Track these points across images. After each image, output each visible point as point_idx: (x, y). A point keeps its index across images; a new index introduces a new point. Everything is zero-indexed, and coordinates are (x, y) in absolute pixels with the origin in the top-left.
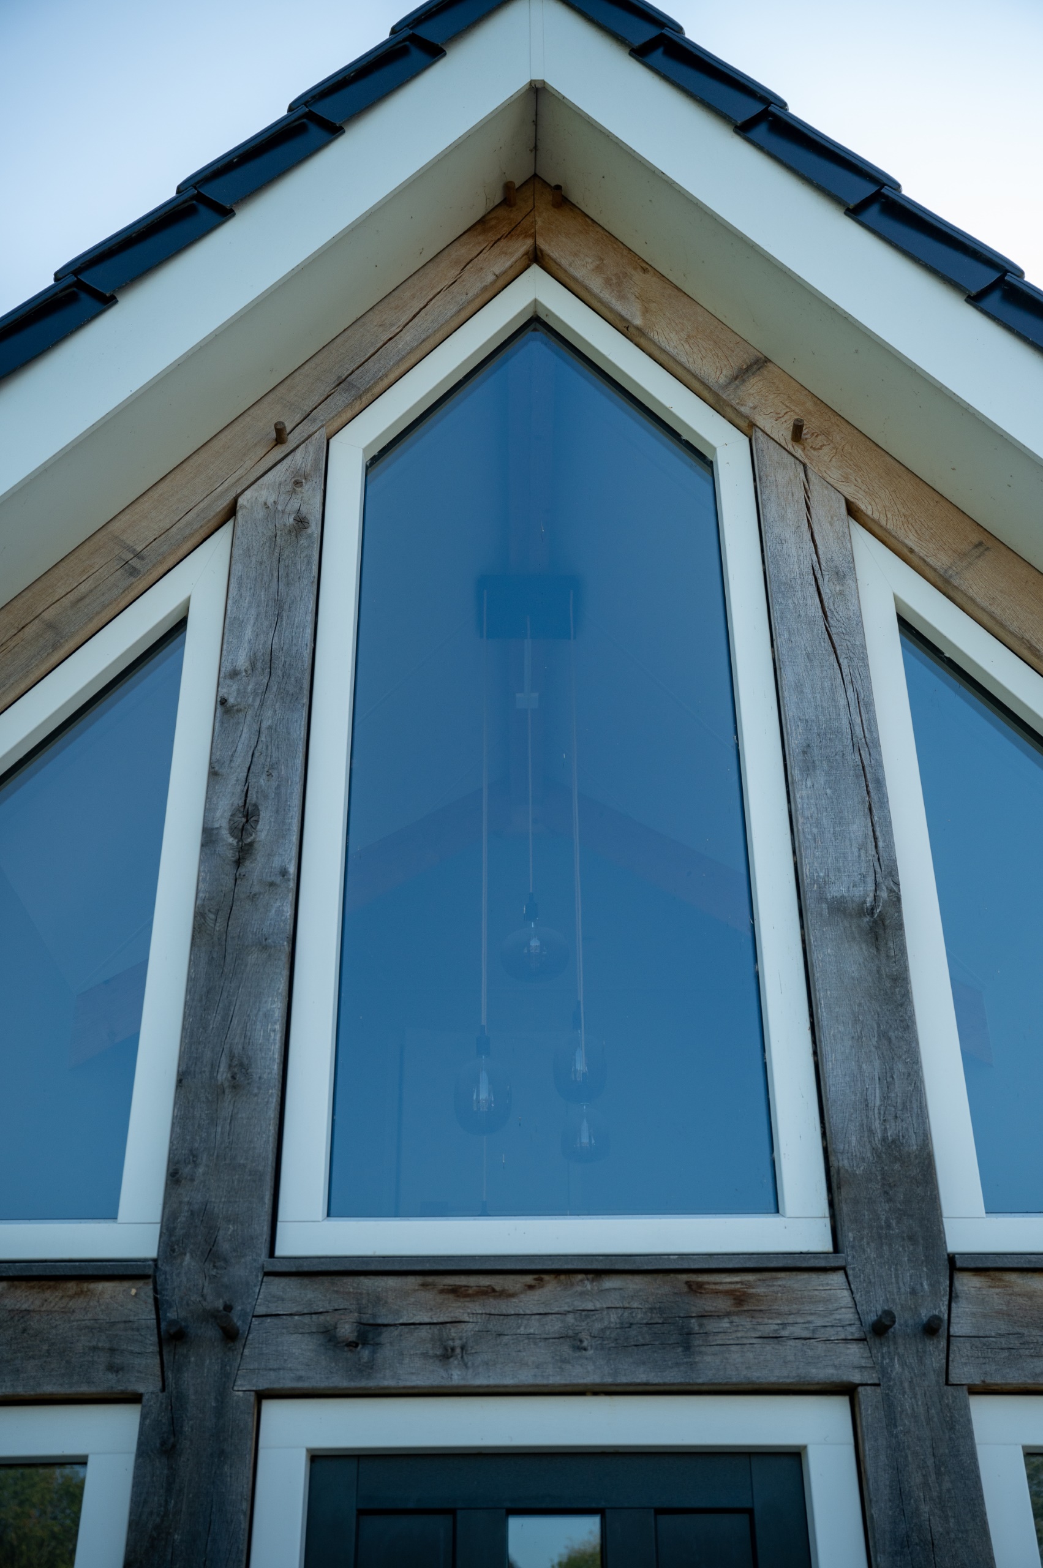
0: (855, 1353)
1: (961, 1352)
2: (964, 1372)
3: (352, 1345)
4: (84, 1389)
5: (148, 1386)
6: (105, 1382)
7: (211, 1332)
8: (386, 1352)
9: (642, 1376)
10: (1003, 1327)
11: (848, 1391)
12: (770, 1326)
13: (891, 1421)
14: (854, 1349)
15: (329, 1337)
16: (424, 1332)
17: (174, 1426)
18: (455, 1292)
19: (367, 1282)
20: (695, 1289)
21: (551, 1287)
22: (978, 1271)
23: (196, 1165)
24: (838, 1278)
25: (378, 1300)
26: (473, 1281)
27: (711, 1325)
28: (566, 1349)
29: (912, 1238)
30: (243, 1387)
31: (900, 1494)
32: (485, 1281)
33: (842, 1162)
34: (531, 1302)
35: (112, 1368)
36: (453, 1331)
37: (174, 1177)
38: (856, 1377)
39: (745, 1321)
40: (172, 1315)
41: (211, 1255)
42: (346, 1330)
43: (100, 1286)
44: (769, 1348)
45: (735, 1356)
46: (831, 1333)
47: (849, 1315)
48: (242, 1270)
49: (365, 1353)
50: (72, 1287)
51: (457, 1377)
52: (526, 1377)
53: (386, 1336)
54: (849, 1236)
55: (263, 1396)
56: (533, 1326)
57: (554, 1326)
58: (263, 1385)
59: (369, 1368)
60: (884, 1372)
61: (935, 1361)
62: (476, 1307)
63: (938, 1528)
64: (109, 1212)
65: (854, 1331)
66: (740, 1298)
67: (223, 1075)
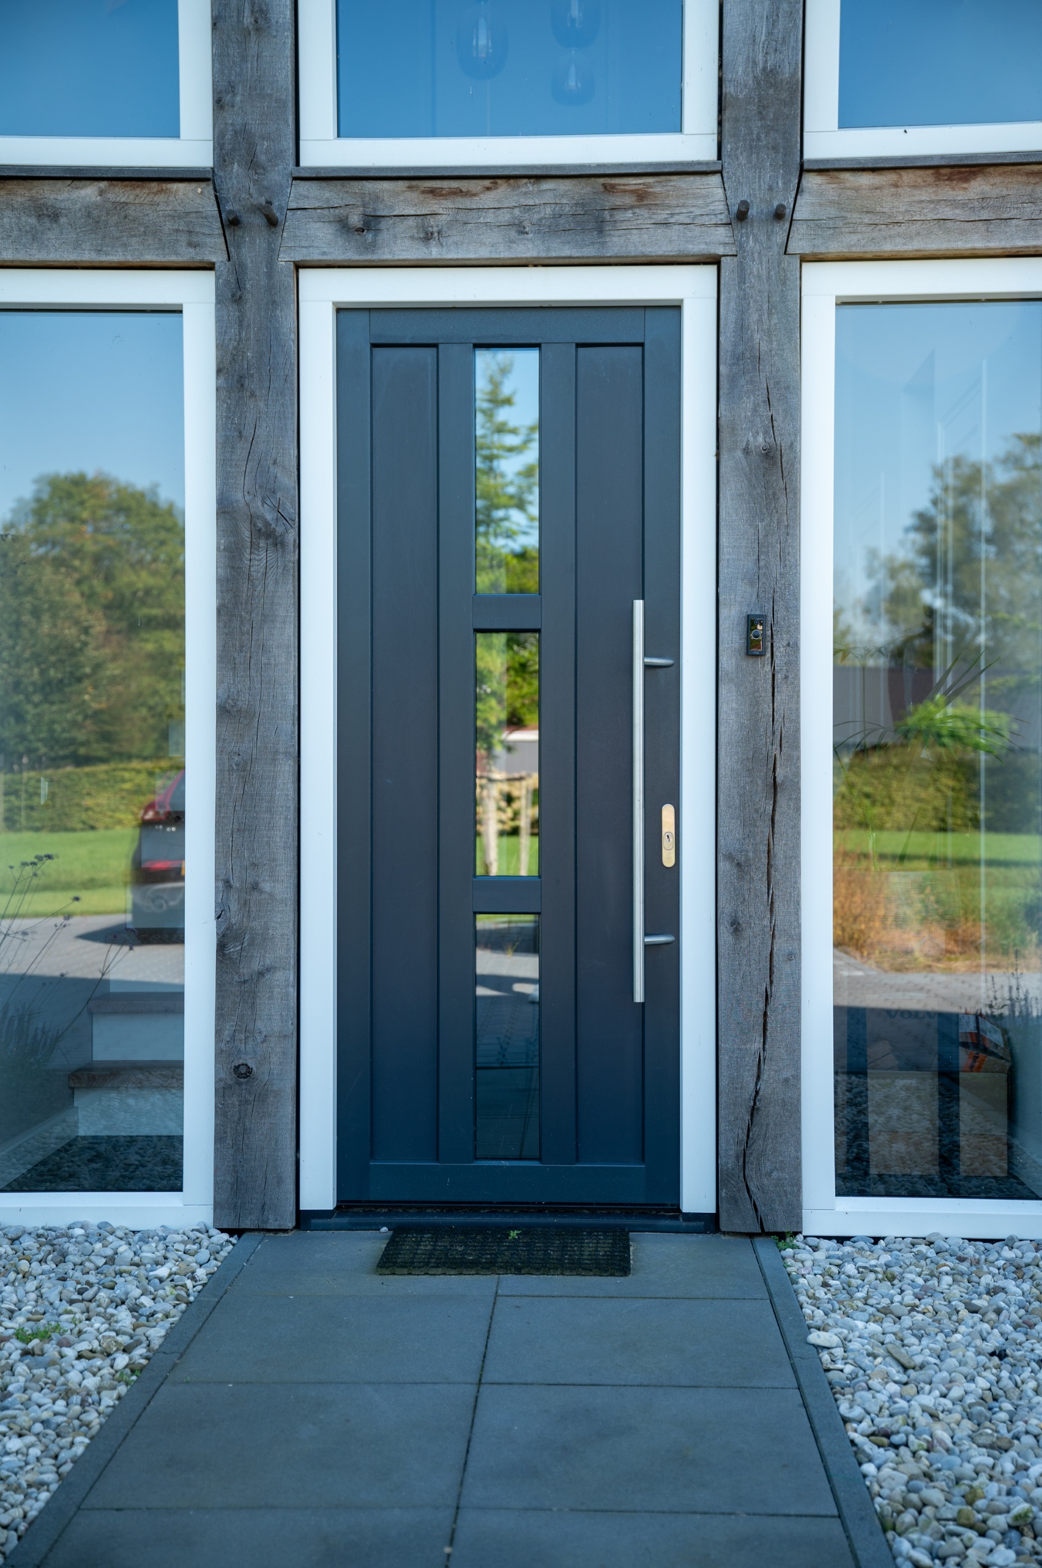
0: (722, 233)
1: (799, 230)
2: (799, 245)
3: (361, 230)
4: (173, 258)
5: (218, 257)
6: (186, 255)
7: (259, 221)
8: (384, 236)
9: (567, 251)
10: (833, 212)
11: (715, 261)
12: (662, 215)
13: (742, 279)
14: (722, 231)
15: (343, 225)
16: (411, 222)
17: (239, 284)
18: (432, 192)
19: (369, 185)
20: (609, 189)
21: (503, 188)
22: (820, 171)
23: (234, 95)
24: (715, 179)
25: (377, 198)
26: (446, 184)
27: (619, 216)
28: (513, 234)
29: (775, 148)
30: (284, 259)
31: (742, 327)
32: (454, 184)
33: (729, 89)
34: (488, 199)
35: (190, 244)
36: (432, 221)
37: (219, 104)
38: (720, 251)
39: (644, 212)
40: (228, 207)
41: (253, 164)
42: (355, 220)
43: (175, 186)
44: (660, 231)
45: (635, 237)
46: (706, 220)
47: (720, 207)
48: (278, 175)
49: (369, 237)
50: (154, 186)
51: (435, 252)
52: (484, 253)
53: (384, 224)
54: (727, 147)
55: (299, 266)
56: (490, 217)
57: (505, 217)
58: (298, 257)
59: (372, 246)
60: (741, 246)
61: (779, 238)
62: (448, 203)
63: (764, 347)
64: (173, 132)
65: (723, 218)
66: (641, 196)
67: (248, 20)
